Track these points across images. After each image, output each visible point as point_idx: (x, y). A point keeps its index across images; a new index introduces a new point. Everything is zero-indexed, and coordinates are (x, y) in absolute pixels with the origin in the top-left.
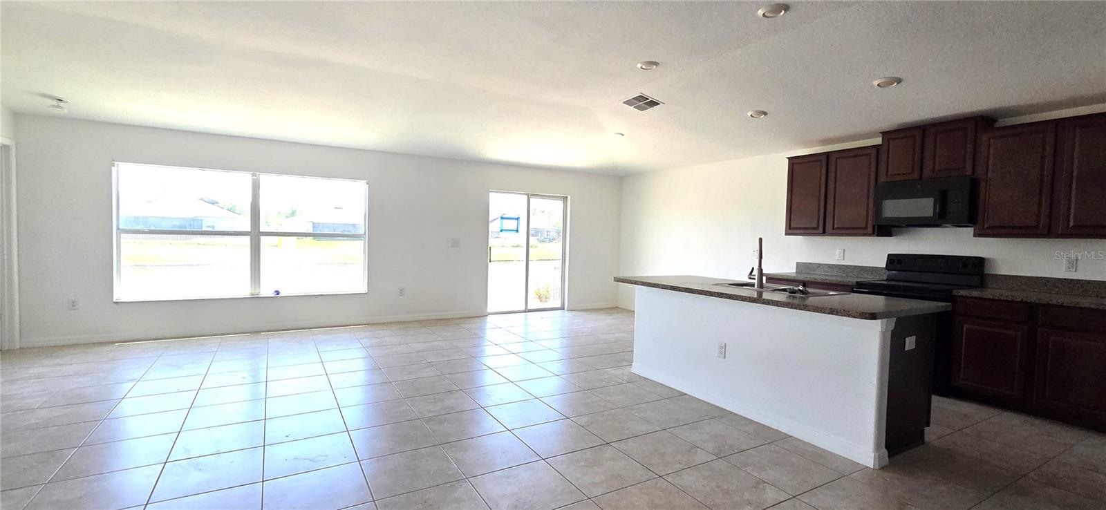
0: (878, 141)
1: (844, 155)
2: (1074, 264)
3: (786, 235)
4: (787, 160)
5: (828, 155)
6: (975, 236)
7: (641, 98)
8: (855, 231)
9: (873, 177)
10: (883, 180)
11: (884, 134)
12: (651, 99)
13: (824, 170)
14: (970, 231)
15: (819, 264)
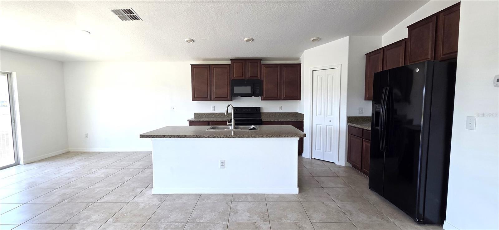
0: (229, 63)
1: (217, 66)
2: (281, 108)
3: (192, 101)
4: (191, 65)
5: (210, 66)
6: (262, 100)
7: (129, 12)
8: (223, 99)
9: (228, 77)
10: (232, 79)
11: (231, 60)
12: (136, 15)
13: (208, 72)
14: (260, 98)
15: (205, 113)
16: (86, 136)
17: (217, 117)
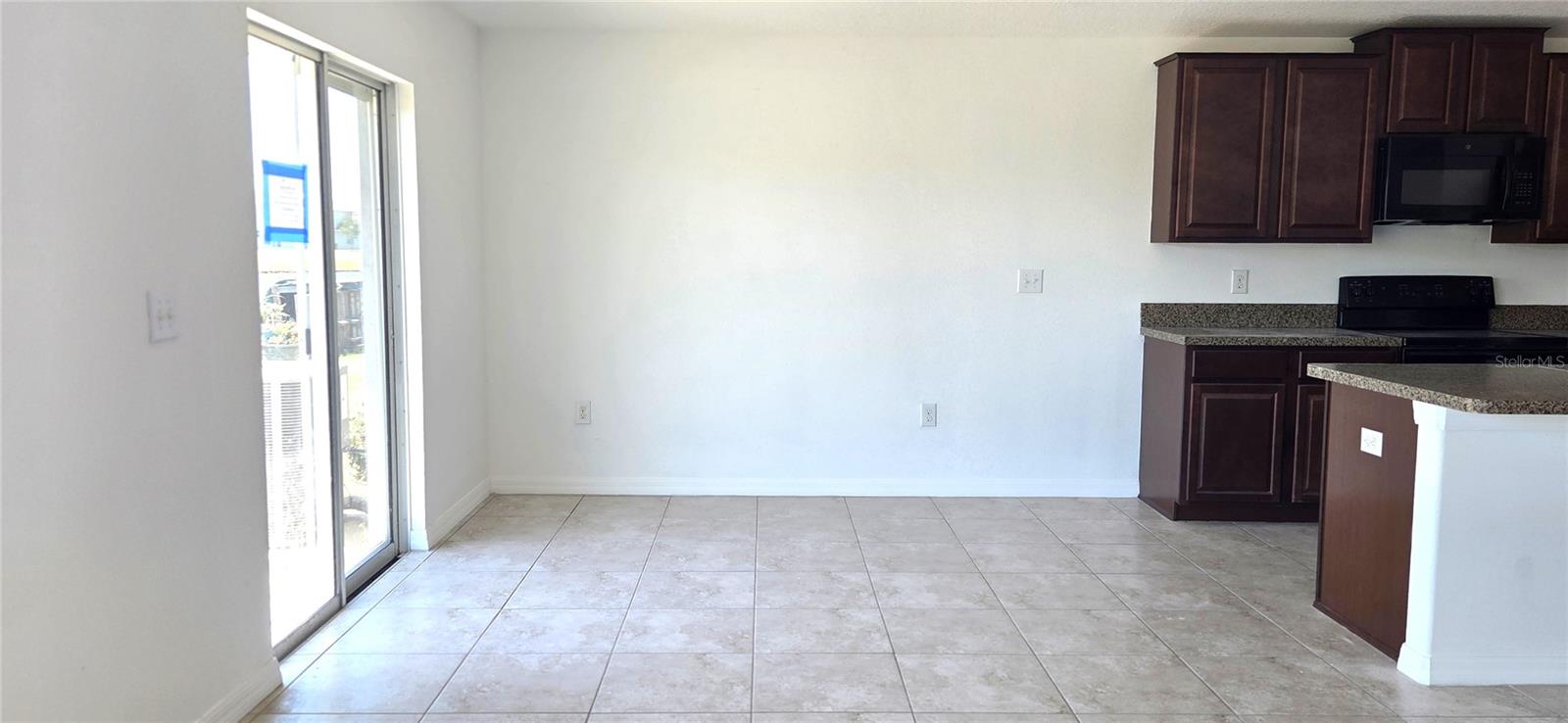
9: (1370, 119)
10: (1388, 128)
13: (1268, 93)
15: (1197, 305)
16: (584, 412)
17: (1258, 327)
